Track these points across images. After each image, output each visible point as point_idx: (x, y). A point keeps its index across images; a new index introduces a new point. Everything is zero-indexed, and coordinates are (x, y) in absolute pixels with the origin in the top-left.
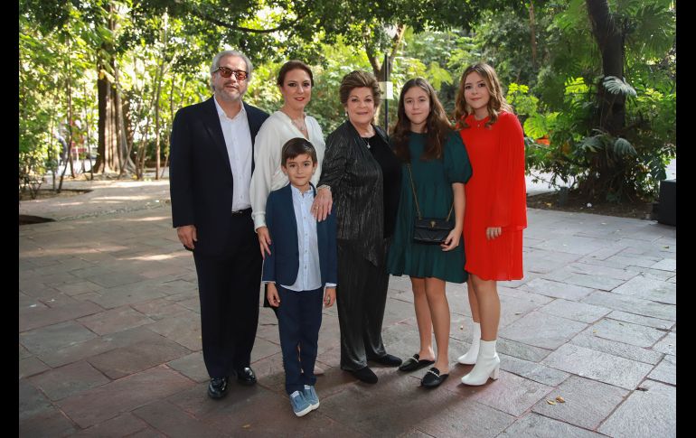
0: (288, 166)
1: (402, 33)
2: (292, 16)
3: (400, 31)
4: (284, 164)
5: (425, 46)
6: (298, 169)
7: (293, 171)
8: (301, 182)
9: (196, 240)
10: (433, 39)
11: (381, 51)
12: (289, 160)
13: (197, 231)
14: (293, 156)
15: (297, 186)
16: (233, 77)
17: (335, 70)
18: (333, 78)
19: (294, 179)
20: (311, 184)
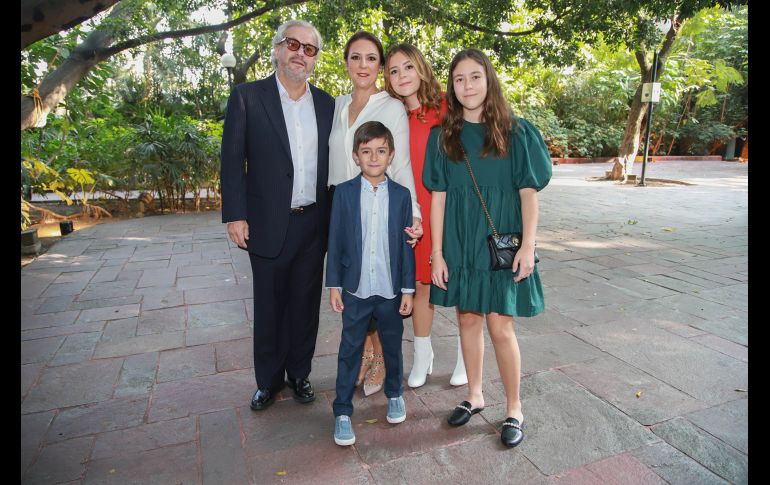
0: (360, 152)
1: (680, 29)
2: (550, 16)
3: (678, 26)
4: (356, 150)
5: (717, 45)
6: (372, 156)
7: (366, 158)
8: (375, 171)
9: (247, 238)
10: (729, 36)
11: (648, 48)
12: (362, 146)
13: (249, 228)
14: (366, 141)
15: (370, 176)
16: (301, 52)
17: (605, 75)
18: (604, 83)
19: (366, 167)
20: (386, 175)
